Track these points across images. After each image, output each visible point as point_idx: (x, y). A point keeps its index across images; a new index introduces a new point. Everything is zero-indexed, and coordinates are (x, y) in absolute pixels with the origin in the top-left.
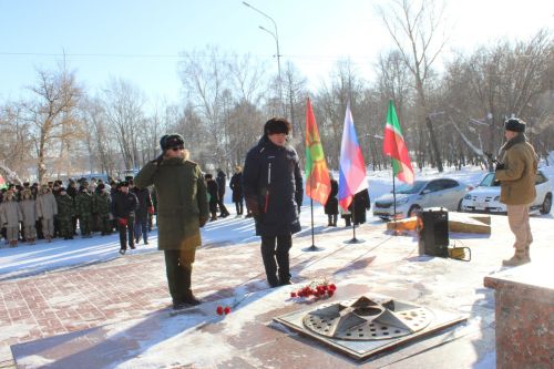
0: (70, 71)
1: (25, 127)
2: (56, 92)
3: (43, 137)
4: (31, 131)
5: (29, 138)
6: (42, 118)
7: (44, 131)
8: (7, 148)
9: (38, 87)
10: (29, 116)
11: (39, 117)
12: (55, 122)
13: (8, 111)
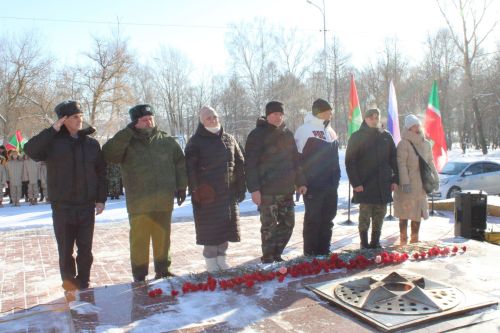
0: (123, 40)
1: (79, 90)
2: (109, 59)
3: (95, 101)
4: (85, 94)
5: (83, 101)
6: (95, 83)
7: (96, 96)
9: (93, 53)
10: (83, 80)
11: (92, 81)
12: (107, 87)
13: (65, 75)
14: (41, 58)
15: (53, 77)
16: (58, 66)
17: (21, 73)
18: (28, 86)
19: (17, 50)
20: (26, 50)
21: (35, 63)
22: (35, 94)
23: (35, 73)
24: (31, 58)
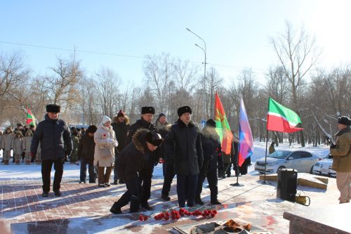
0: (77, 61)
1: (46, 92)
2: (67, 73)
3: (56, 99)
4: (49, 94)
5: (48, 99)
6: (56, 88)
7: (56, 96)
8: (34, 104)
9: (57, 68)
10: (49, 85)
11: (55, 86)
12: (64, 90)
13: (37, 81)
14: (23, 69)
15: (30, 82)
16: (33, 75)
17: (9, 78)
18: (13, 87)
19: (7, 63)
20: (13, 63)
21: (18, 72)
22: (16, 92)
23: (18, 78)
24: (16, 69)
